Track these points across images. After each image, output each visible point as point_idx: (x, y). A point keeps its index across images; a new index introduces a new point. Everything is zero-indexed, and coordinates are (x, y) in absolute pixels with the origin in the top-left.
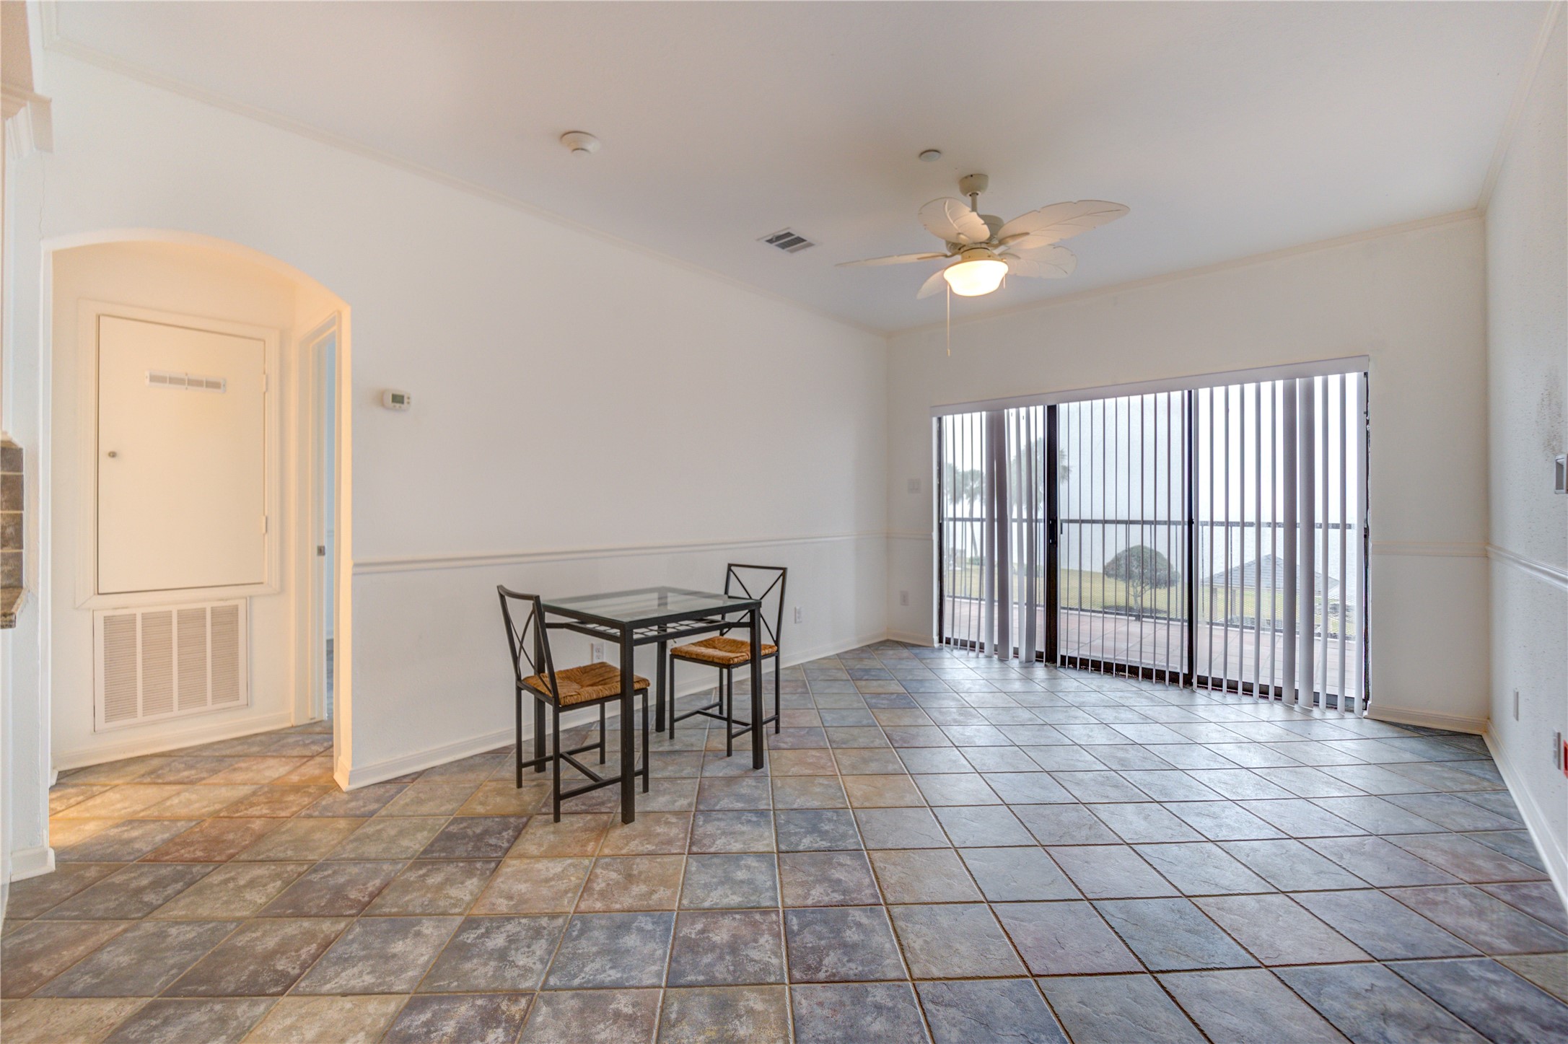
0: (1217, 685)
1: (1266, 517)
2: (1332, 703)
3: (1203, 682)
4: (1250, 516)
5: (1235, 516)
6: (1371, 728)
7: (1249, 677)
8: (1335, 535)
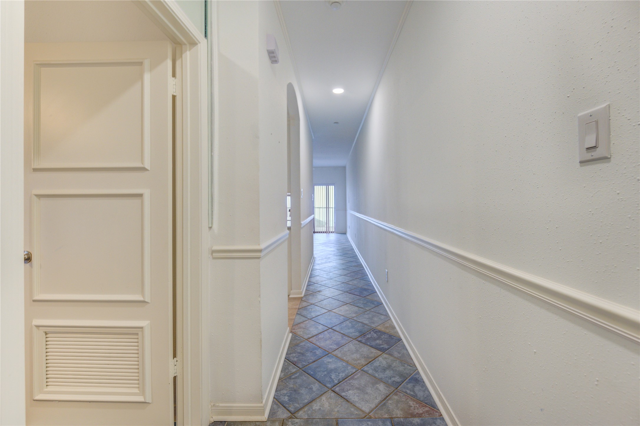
0: (318, 232)
1: (324, 207)
2: (331, 232)
3: (316, 232)
4: (322, 207)
5: (320, 207)
6: (336, 234)
7: (322, 231)
8: (332, 209)
